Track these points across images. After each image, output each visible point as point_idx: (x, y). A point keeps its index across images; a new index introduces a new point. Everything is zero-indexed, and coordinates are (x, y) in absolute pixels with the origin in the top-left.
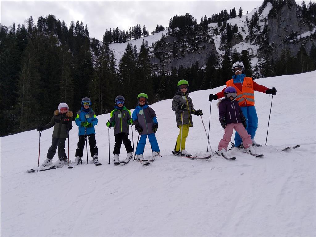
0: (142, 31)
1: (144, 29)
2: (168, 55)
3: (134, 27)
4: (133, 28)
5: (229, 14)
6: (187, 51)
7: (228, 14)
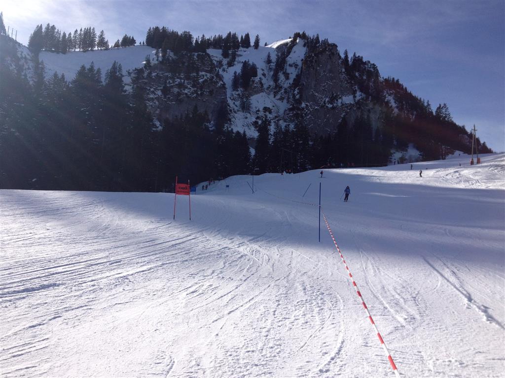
0: (97, 40)
1: (101, 36)
2: (155, 94)
3: (83, 30)
4: (81, 30)
5: (240, 40)
6: (186, 94)
7: (238, 40)
